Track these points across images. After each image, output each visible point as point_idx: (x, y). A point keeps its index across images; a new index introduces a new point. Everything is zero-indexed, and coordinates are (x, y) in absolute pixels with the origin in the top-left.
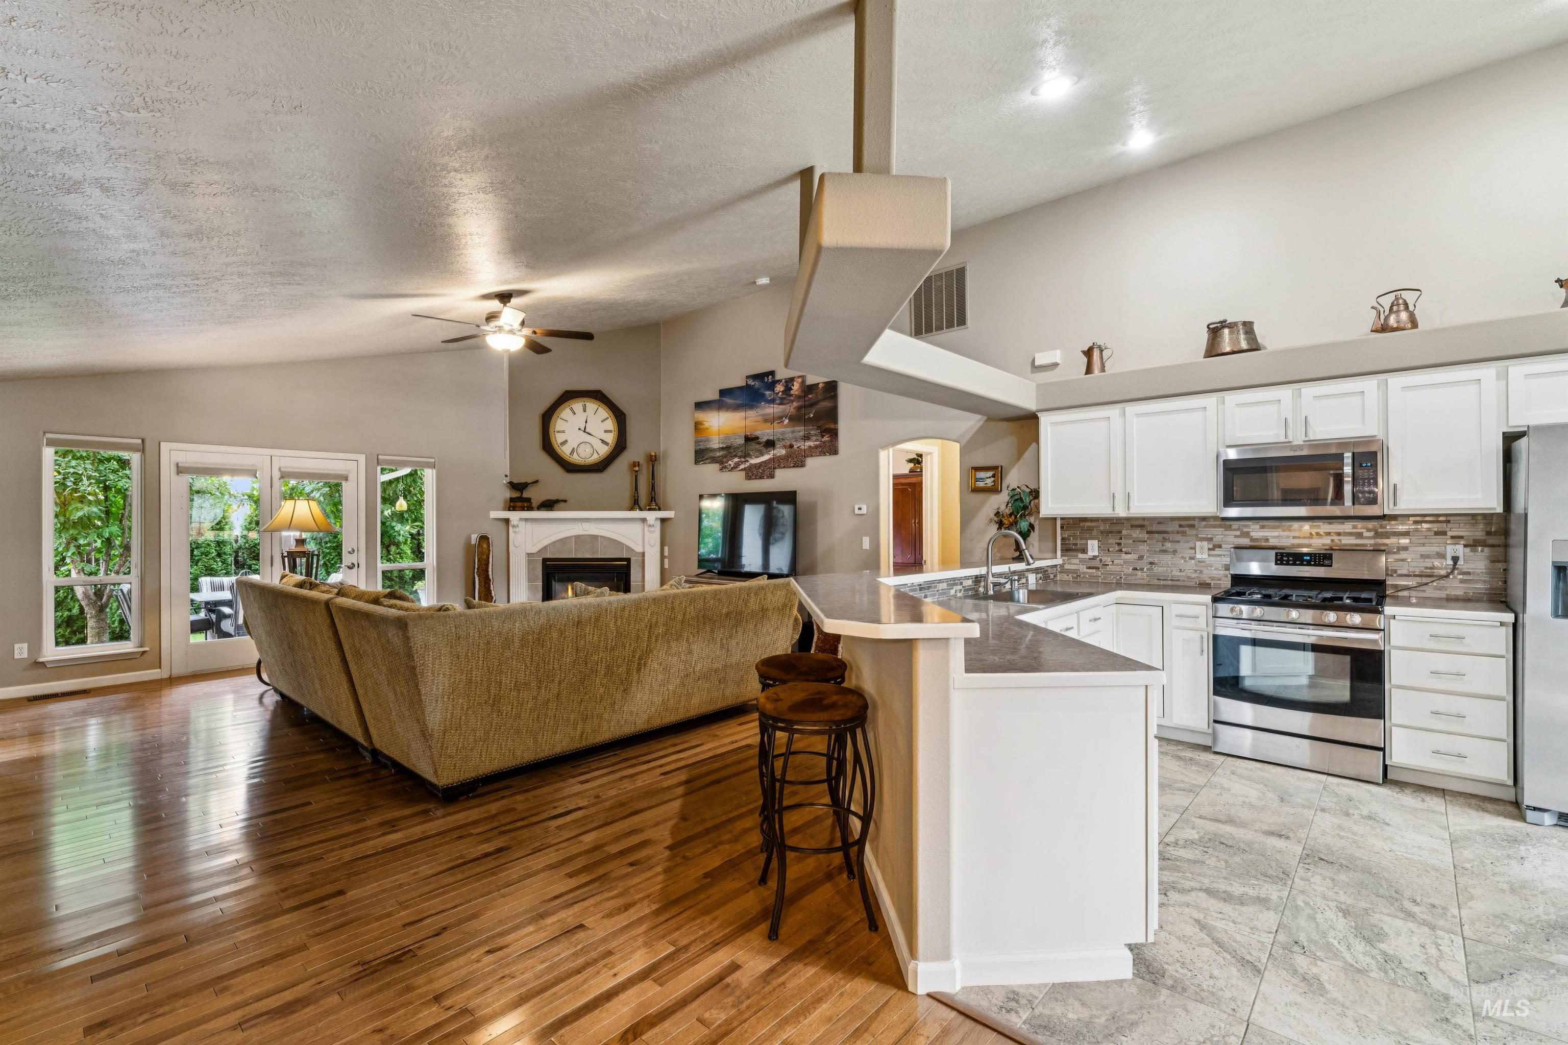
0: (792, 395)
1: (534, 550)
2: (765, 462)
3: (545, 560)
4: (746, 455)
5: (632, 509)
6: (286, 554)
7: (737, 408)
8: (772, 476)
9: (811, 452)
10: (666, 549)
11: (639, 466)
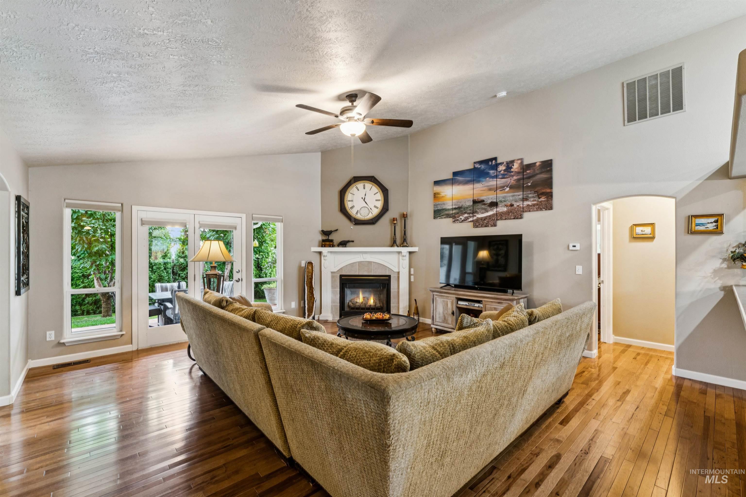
0: (512, 172)
1: (335, 270)
2: (490, 216)
3: (341, 276)
4: (474, 212)
5: (392, 246)
6: (205, 276)
7: (466, 183)
8: (495, 225)
9: (529, 209)
10: (412, 270)
11: (396, 220)
